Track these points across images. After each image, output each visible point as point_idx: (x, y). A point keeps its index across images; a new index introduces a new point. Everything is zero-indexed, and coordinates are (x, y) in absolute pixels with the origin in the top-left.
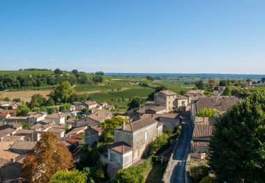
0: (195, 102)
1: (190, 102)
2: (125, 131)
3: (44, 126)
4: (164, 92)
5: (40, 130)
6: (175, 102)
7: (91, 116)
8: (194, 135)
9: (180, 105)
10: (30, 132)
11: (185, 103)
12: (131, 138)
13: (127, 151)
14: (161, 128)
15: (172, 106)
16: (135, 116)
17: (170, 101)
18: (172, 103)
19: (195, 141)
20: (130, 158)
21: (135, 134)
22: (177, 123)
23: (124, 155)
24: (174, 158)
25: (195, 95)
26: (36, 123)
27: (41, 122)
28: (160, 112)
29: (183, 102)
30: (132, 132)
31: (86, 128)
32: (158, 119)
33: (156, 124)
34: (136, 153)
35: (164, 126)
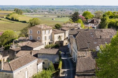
0: (75, 36)
1: (67, 36)
2: (4, 71)
4: (38, 26)
6: (52, 38)
8: (77, 70)
9: (56, 39)
11: (62, 37)
14: (41, 65)
15: (48, 41)
16: (12, 54)
17: (46, 36)
19: (78, 76)
21: (15, 73)
22: (57, 59)
28: (38, 48)
29: (59, 37)
30: (12, 72)
32: (36, 56)
33: (36, 61)
35: (43, 63)
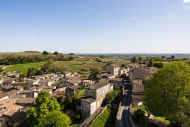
0: (132, 71)
1: (128, 71)
2: (91, 89)
3: (38, 88)
4: (112, 65)
5: (35, 90)
6: (119, 72)
7: (68, 81)
8: (133, 91)
9: (122, 73)
10: (29, 91)
11: (125, 71)
12: (95, 94)
13: (93, 101)
14: (112, 87)
15: (117, 73)
17: (116, 71)
18: (117, 72)
19: (133, 95)
20: (95, 106)
21: (97, 91)
22: (121, 84)
23: (91, 104)
24: (122, 105)
25: (131, 67)
26: (32, 86)
27: (36, 85)
28: (111, 78)
29: (124, 71)
30: (96, 90)
31: (65, 88)
32: (110, 82)
33: (109, 85)
34: (98, 103)
35: (114, 86)
